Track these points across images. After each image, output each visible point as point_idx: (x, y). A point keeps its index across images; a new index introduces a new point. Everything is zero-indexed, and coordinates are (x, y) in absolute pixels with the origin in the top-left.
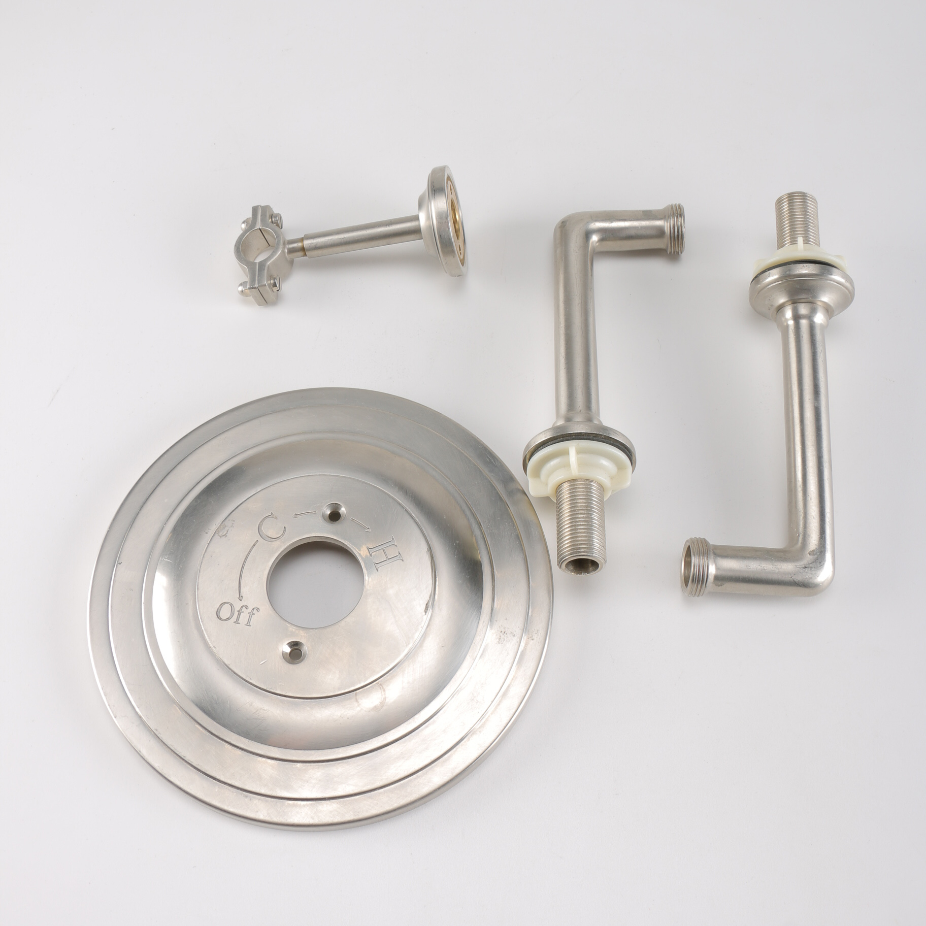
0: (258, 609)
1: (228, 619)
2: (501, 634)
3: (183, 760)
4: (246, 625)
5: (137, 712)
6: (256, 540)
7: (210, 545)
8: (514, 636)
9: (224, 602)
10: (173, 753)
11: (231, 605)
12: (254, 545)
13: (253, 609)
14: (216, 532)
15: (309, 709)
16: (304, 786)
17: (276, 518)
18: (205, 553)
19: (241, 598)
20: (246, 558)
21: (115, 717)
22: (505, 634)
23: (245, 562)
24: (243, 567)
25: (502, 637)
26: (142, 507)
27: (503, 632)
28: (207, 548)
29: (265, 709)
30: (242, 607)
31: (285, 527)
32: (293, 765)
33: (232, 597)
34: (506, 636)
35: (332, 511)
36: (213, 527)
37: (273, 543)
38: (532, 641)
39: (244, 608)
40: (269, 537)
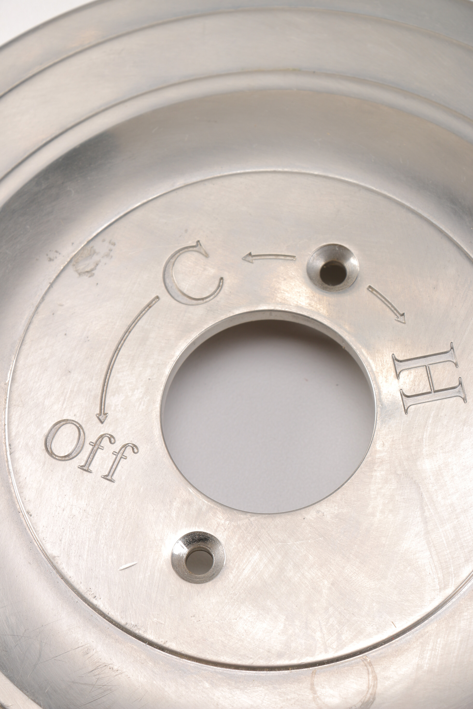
0: (134, 447)
1: (68, 457)
4: (105, 477)
6: (153, 296)
7: (55, 287)
9: (65, 418)
11: (79, 428)
12: (149, 306)
13: (125, 446)
14: (71, 261)
15: (207, 685)
17: (206, 255)
19: (102, 418)
20: (128, 331)
23: (123, 339)
24: (117, 350)
28: (46, 293)
29: (115, 668)
30: (102, 437)
31: (222, 279)
35: (328, 261)
36: (68, 249)
37: (191, 308)
39: (106, 440)
40: (185, 294)
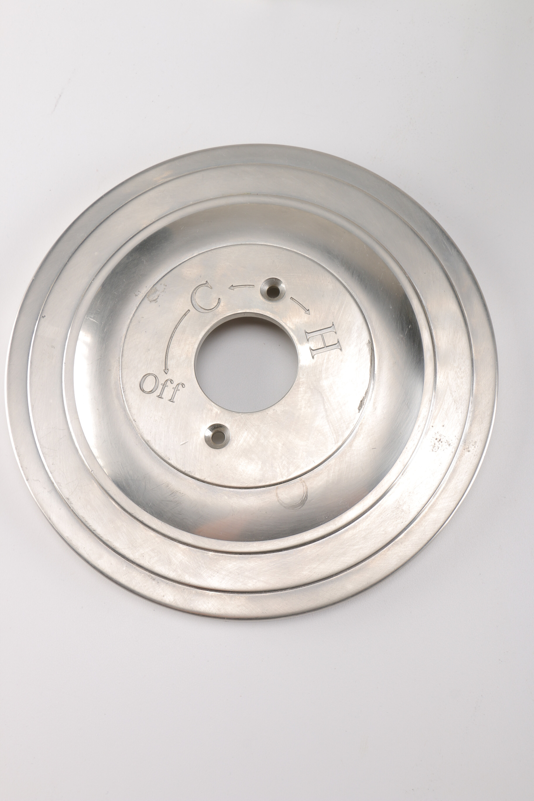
0: (183, 385)
1: (151, 392)
2: (436, 442)
3: (94, 533)
4: (170, 400)
5: (49, 478)
6: (187, 310)
7: (139, 309)
8: (450, 445)
9: (148, 373)
10: (83, 525)
11: (156, 377)
12: (185, 315)
13: (178, 384)
14: (146, 296)
16: (214, 576)
17: (211, 288)
18: (133, 317)
19: (166, 371)
20: (176, 328)
21: (27, 480)
22: (440, 442)
23: (174, 332)
24: (171, 337)
25: (437, 444)
26: (70, 258)
27: (438, 440)
28: (135, 312)
29: (182, 492)
30: (167, 381)
31: (219, 299)
32: (204, 553)
33: (156, 368)
34: (441, 444)
35: (270, 286)
36: (144, 290)
37: (206, 314)
38: (468, 453)
39: (169, 382)
40: (202, 308)
